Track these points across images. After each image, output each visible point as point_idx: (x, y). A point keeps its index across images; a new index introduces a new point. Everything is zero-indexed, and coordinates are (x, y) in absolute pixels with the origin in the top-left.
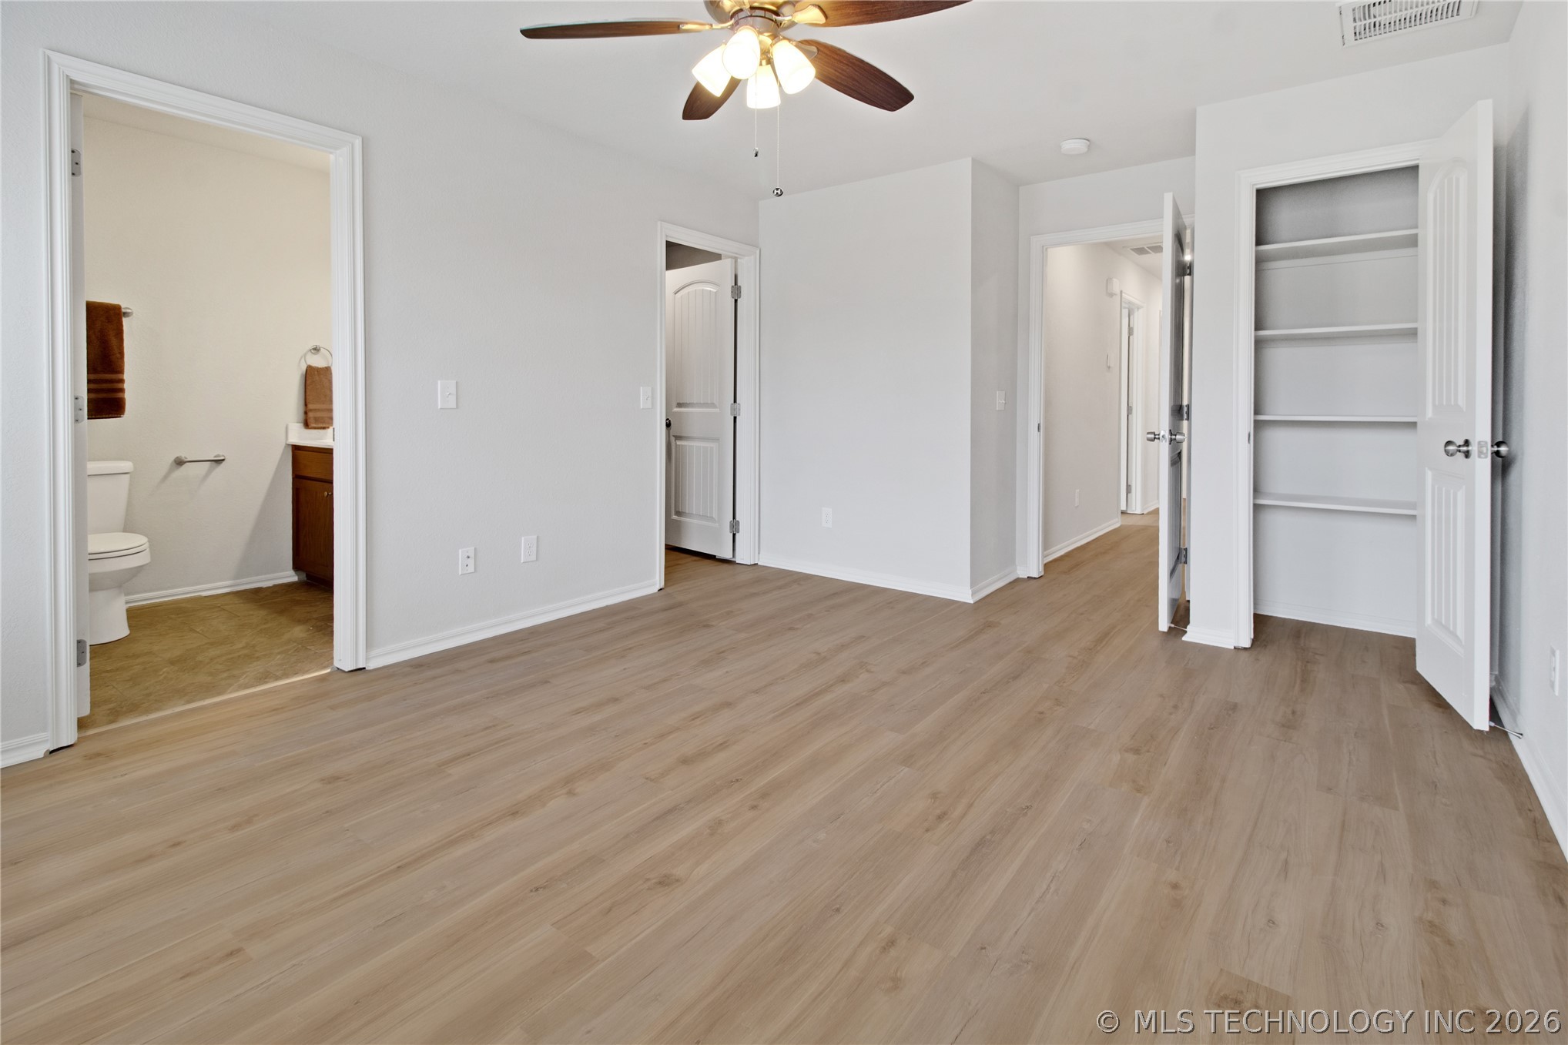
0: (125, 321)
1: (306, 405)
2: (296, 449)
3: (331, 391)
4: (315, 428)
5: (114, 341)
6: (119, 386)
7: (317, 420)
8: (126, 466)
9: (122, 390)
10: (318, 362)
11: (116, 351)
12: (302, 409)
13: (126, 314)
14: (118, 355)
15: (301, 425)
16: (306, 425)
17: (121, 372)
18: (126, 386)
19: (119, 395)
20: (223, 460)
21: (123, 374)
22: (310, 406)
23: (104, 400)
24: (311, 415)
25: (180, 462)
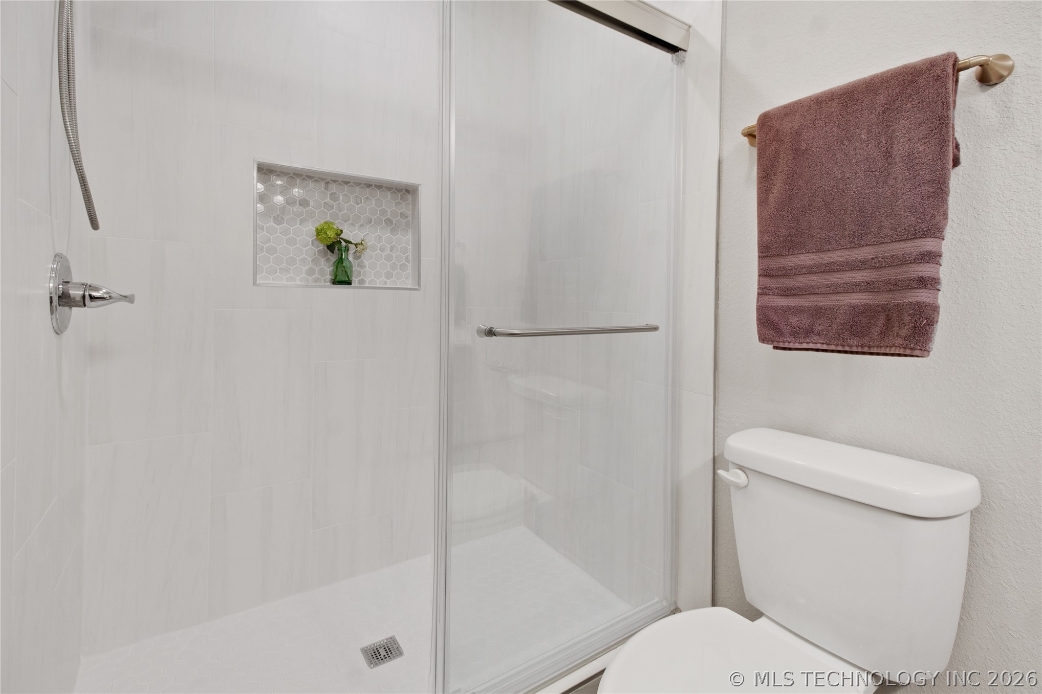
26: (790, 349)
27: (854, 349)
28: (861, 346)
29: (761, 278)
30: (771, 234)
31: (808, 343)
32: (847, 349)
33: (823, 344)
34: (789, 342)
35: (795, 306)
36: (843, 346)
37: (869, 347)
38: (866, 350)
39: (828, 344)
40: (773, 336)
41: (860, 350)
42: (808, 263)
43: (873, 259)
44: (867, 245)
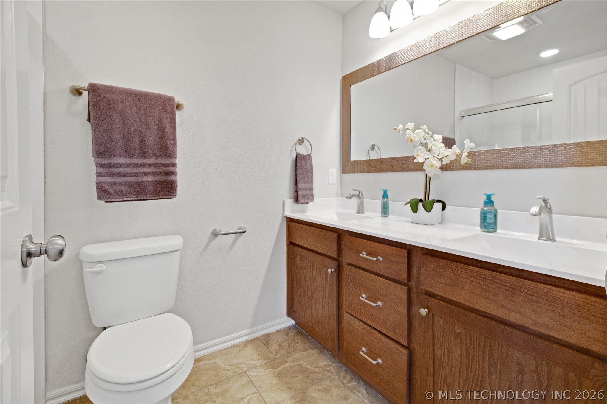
0: (178, 113)
1: (296, 184)
2: (290, 221)
3: (312, 173)
4: (302, 203)
5: (168, 128)
6: (172, 169)
7: (304, 197)
8: (177, 242)
9: (174, 173)
10: (302, 150)
11: (171, 137)
12: (293, 188)
13: (179, 107)
14: (172, 142)
15: (292, 201)
16: (296, 200)
17: (174, 156)
18: (179, 169)
19: (172, 178)
20: (245, 232)
21: (176, 159)
22: (300, 186)
23: (161, 183)
24: (300, 193)
25: (215, 234)
26: (115, 202)
27: (148, 198)
28: (151, 197)
29: (97, 168)
30: (105, 147)
31: (127, 198)
32: (145, 198)
33: (134, 197)
34: (117, 198)
35: (118, 182)
36: (144, 197)
37: (154, 197)
38: (153, 198)
39: (136, 197)
40: (109, 196)
41: (150, 198)
42: (125, 162)
43: (154, 163)
44: (151, 158)
